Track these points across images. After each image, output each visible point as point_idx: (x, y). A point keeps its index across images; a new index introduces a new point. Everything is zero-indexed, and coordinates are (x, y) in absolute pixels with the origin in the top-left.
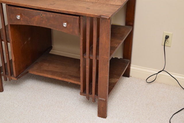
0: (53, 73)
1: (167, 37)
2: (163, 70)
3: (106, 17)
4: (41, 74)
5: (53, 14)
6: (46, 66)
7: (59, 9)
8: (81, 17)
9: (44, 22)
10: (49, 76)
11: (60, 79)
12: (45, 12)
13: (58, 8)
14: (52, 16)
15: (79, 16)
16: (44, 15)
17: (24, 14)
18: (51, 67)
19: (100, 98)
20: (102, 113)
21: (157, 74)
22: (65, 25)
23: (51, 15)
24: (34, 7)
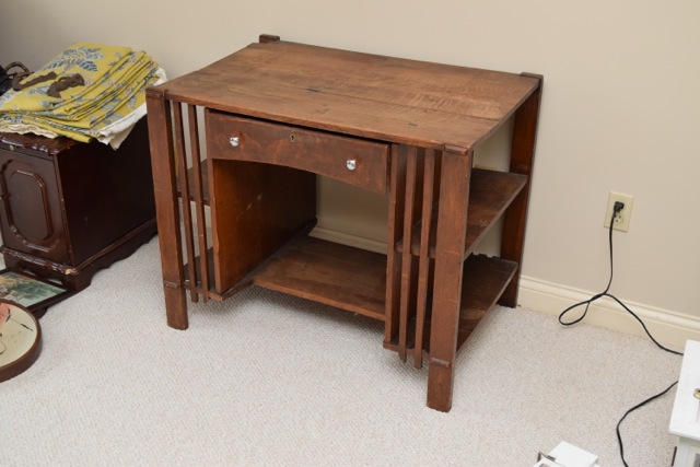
0: (316, 287)
1: (619, 207)
2: (605, 294)
3: (459, 149)
4: (285, 290)
5: (323, 135)
6: (299, 269)
8: (393, 146)
9: (297, 156)
10: (306, 295)
11: (333, 303)
12: (302, 131)
13: (335, 121)
14: (318, 141)
15: (390, 144)
16: (300, 139)
17: (249, 134)
18: (312, 273)
19: (434, 359)
20: (440, 399)
21: (589, 302)
22: (351, 164)
23: (318, 138)
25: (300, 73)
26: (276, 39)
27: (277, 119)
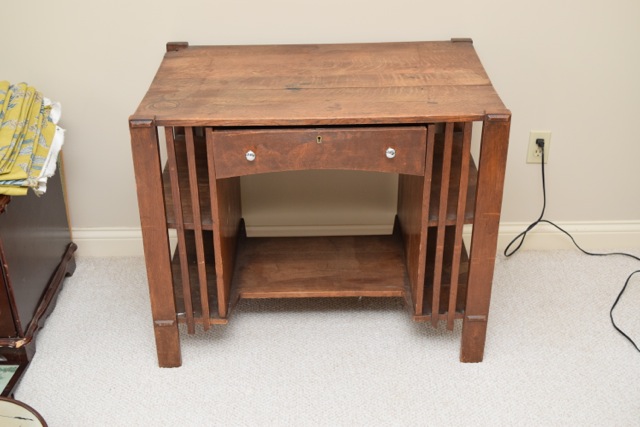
1: (540, 143)
2: (539, 220)
3: (502, 117)
5: (354, 130)
7: (370, 117)
8: (430, 126)
9: (324, 157)
11: (334, 293)
12: (330, 130)
14: (349, 136)
15: (426, 125)
16: (327, 139)
17: (265, 145)
19: (470, 317)
20: (473, 352)
21: (525, 233)
22: (390, 153)
23: (349, 133)
24: (298, 121)
25: (256, 74)
26: (184, 46)
27: (301, 124)
